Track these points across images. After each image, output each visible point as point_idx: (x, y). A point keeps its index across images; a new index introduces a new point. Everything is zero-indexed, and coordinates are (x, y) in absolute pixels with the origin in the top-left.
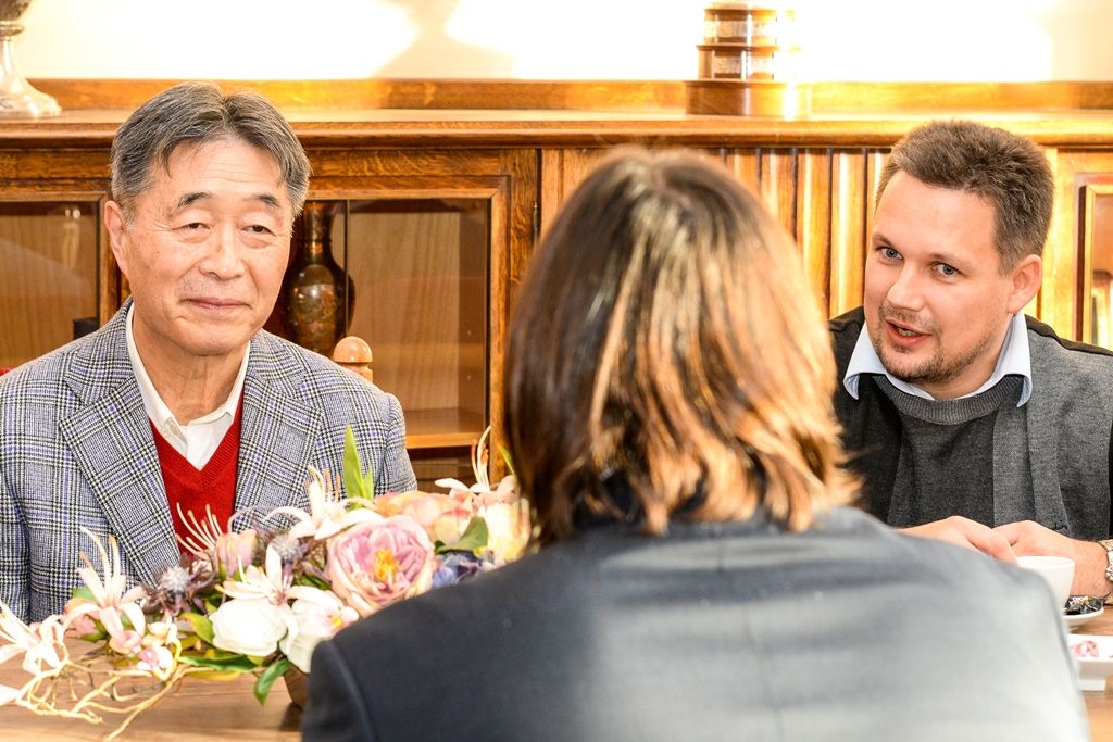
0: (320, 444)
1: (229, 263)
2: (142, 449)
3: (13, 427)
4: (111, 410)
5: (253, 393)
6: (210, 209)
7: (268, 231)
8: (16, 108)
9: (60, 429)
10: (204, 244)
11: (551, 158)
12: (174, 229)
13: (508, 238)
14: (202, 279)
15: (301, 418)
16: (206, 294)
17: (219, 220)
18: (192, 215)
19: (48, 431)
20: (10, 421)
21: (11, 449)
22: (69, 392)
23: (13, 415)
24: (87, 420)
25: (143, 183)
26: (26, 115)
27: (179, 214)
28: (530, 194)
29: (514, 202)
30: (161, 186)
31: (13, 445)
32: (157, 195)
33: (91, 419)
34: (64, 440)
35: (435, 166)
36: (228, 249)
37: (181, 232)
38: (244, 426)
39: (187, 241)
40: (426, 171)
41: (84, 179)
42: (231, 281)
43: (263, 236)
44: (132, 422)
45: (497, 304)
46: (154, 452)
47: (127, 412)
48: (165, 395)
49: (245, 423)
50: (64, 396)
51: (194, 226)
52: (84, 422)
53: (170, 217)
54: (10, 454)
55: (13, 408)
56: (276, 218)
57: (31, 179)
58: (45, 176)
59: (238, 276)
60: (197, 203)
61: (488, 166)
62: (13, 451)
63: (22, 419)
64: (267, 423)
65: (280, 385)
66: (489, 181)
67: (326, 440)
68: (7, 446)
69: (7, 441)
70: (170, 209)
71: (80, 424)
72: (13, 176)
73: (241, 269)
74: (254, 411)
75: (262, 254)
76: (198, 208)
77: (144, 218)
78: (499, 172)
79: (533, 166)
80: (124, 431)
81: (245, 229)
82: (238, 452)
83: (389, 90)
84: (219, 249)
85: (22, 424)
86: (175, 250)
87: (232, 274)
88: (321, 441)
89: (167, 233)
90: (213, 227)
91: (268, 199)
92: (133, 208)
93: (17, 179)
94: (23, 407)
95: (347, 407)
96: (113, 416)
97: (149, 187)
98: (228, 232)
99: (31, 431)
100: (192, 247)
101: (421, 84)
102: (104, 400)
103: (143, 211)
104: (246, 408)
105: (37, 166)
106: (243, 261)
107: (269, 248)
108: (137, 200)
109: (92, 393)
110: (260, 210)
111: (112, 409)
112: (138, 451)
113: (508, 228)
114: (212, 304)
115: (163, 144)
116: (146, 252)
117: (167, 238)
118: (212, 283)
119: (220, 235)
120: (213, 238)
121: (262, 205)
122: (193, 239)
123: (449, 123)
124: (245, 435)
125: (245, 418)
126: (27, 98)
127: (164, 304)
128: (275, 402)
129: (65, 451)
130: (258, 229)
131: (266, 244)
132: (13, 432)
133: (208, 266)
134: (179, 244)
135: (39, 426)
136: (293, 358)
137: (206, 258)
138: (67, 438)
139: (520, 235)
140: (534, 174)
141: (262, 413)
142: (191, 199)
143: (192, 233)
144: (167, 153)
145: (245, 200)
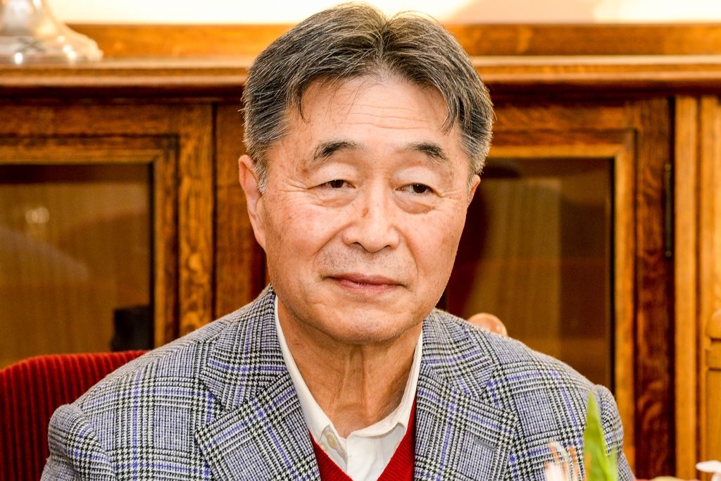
0: (512, 459)
1: (376, 231)
2: (299, 465)
3: (138, 437)
4: (260, 416)
5: (430, 397)
6: (353, 162)
7: (431, 190)
8: (51, 52)
9: (196, 441)
10: (348, 208)
11: (686, 108)
12: (310, 189)
13: (635, 205)
14: (345, 251)
15: (490, 425)
16: (350, 270)
17: (367, 177)
18: (333, 171)
19: (181, 442)
20: (135, 430)
21: (135, 465)
22: (207, 393)
23: (139, 423)
24: (229, 429)
25: (274, 132)
26: (61, 59)
27: (317, 168)
28: (661, 152)
29: (643, 163)
30: (296, 135)
31: (139, 461)
32: (291, 145)
33: (235, 427)
34: (201, 454)
35: (548, 119)
36: (377, 212)
37: (318, 191)
38: (419, 439)
39: (325, 203)
40: (538, 125)
41: (134, 136)
42: (381, 254)
43: (424, 199)
44: (287, 430)
45: (624, 284)
46: (315, 469)
47: (280, 418)
48: (320, 397)
49: (420, 435)
50: (201, 398)
51: (337, 184)
52: (225, 431)
53: (305, 172)
54: (135, 472)
55: (138, 412)
56: (441, 174)
57: (72, 136)
58: (89, 131)
59: (389, 247)
60: (338, 154)
61: (612, 118)
62: (138, 468)
63: (150, 427)
64: (447, 434)
65: (462, 384)
66: (612, 136)
67: (520, 453)
68: (131, 462)
69: (131, 456)
70: (304, 162)
71: (220, 435)
72: (50, 131)
73: (393, 238)
74: (431, 420)
75: (423, 220)
76: (339, 161)
77: (276, 176)
78: (624, 125)
79: (665, 119)
80: (276, 442)
81: (402, 188)
82: (413, 472)
83: (477, 35)
84: (366, 212)
85: (150, 432)
86: (310, 215)
87: (383, 243)
88: (514, 455)
89: (300, 194)
90: (360, 185)
91: (430, 150)
92: (265, 164)
93: (55, 136)
94: (150, 412)
95: (546, 409)
96: (262, 424)
97: (283, 135)
98: (378, 191)
99: (160, 443)
100: (332, 212)
101: (513, 28)
102: (250, 403)
103: (275, 166)
104: (420, 416)
105: (79, 120)
106: (397, 229)
107: (432, 214)
108: (270, 154)
109: (234, 395)
110: (419, 163)
111: (261, 414)
112: (294, 468)
113: (635, 192)
114: (356, 282)
115: (296, 79)
116: (277, 217)
117: (300, 200)
118: (358, 256)
119: (368, 196)
120: (360, 201)
121: (423, 157)
122: (334, 200)
123: (566, 68)
124: (421, 450)
125: (420, 429)
126: (61, 39)
127: (300, 282)
128: (455, 406)
129: (203, 469)
130: (420, 188)
131: (427, 209)
132: (138, 444)
133: (352, 235)
134: (315, 208)
135: (170, 437)
136: (478, 348)
137: (350, 225)
138: (205, 453)
139: (649, 201)
140: (666, 128)
141: (440, 421)
142: (330, 150)
143: (333, 193)
144: (301, 89)
145: (399, 151)
